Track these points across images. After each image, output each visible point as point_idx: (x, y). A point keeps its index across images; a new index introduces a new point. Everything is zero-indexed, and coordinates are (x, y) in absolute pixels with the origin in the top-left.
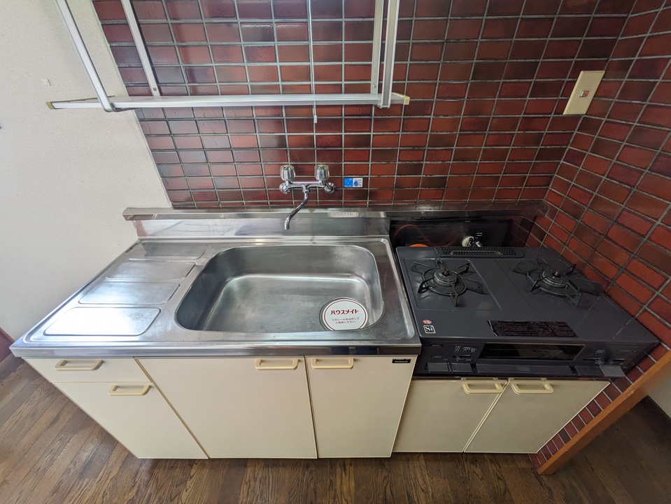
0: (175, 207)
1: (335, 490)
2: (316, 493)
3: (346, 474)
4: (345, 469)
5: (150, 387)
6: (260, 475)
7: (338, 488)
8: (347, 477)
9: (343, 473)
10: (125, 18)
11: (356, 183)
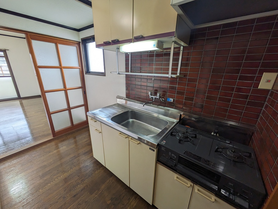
0: (126, 97)
1: (129, 202)
2: (123, 197)
3: (135, 200)
4: (136, 199)
5: (101, 132)
6: (113, 181)
7: (130, 201)
8: (135, 201)
9: (134, 199)
10: (129, 58)
11: (171, 100)
